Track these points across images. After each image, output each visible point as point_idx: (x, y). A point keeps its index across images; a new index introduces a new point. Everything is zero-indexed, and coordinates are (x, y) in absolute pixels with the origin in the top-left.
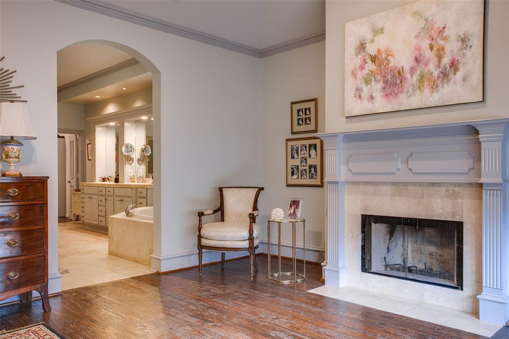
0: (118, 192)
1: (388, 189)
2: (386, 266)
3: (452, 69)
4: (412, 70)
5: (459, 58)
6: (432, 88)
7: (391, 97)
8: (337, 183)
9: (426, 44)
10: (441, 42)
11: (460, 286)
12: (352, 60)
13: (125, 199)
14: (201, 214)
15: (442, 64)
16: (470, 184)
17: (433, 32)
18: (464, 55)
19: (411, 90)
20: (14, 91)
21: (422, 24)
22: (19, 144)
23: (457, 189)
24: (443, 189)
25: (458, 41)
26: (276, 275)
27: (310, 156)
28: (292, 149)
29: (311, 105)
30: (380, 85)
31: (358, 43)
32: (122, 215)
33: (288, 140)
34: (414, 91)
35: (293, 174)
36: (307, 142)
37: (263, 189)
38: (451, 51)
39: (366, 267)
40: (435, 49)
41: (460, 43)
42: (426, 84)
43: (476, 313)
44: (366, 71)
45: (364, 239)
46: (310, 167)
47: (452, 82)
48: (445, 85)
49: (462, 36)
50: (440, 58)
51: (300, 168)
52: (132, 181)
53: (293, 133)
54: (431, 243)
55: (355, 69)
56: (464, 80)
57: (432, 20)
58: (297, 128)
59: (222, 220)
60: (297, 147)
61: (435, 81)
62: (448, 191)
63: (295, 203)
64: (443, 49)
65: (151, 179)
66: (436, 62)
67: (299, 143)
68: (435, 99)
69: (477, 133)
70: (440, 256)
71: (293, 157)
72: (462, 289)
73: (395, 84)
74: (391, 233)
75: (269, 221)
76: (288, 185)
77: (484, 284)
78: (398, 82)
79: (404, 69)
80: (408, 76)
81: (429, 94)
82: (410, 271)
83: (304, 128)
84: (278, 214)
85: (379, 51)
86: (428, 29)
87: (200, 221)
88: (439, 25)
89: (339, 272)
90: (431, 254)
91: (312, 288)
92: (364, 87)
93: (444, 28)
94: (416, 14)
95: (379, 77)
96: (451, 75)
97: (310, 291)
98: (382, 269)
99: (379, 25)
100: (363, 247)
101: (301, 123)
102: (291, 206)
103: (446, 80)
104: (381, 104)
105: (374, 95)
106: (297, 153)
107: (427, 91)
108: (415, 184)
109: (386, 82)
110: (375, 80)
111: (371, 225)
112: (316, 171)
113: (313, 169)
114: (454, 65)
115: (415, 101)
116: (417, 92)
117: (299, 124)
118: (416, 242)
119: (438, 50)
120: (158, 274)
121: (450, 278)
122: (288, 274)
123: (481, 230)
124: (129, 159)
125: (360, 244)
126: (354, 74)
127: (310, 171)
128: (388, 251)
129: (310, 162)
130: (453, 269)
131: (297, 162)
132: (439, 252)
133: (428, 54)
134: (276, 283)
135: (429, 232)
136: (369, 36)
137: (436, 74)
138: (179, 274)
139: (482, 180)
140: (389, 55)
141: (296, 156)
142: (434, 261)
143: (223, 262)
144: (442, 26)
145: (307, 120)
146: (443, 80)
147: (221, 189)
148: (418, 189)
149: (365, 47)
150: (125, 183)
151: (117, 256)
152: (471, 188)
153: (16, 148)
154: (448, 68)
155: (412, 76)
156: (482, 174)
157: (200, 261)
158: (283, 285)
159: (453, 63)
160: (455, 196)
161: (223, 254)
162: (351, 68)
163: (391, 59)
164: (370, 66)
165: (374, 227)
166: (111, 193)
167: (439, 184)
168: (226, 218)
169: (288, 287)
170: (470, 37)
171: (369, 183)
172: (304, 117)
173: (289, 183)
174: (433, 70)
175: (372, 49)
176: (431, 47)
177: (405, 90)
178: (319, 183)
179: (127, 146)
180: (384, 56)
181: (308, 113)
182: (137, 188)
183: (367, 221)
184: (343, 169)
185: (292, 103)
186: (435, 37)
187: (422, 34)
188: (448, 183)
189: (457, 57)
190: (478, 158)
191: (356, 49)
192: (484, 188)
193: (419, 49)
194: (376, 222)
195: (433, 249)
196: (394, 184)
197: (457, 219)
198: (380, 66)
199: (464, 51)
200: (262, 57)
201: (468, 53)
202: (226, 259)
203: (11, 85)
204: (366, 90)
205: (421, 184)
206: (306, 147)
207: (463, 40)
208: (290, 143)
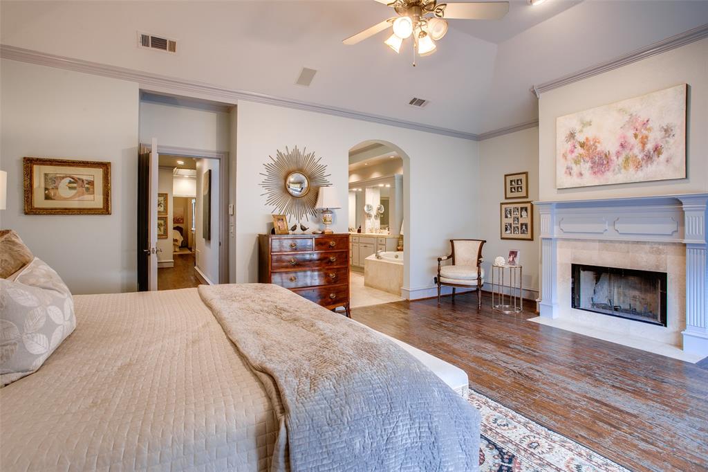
0: (362, 240)
1: (597, 245)
2: (593, 305)
3: (656, 153)
4: (618, 154)
5: (662, 144)
6: (637, 167)
7: (599, 175)
8: (551, 239)
9: (630, 133)
10: (645, 132)
11: (664, 322)
12: (563, 146)
13: (368, 245)
14: (439, 260)
15: (646, 149)
16: (674, 244)
17: (637, 125)
18: (667, 142)
19: (617, 169)
20: (326, 178)
21: (627, 118)
22: (332, 212)
23: (661, 247)
24: (647, 247)
25: (661, 131)
26: (497, 306)
27: (521, 216)
28: (506, 211)
29: (523, 177)
30: (589, 164)
31: (568, 133)
32: (373, 257)
33: (502, 204)
34: (619, 170)
35: (506, 230)
36: (519, 206)
37: (485, 241)
38: (655, 139)
39: (575, 304)
40: (640, 137)
41: (663, 133)
42: (631, 164)
43: (680, 345)
44: (576, 154)
45: (573, 283)
46: (522, 225)
47: (655, 163)
48: (649, 166)
49: (665, 127)
50: (644, 144)
51: (513, 225)
52: (372, 232)
53: (506, 198)
54: (635, 288)
55: (566, 153)
56: (667, 161)
57: (636, 115)
58: (509, 195)
59: (454, 264)
60: (510, 210)
61: (639, 162)
62: (653, 248)
63: (513, 253)
64: (647, 137)
65: (387, 231)
66: (641, 148)
67: (512, 206)
68: (640, 176)
69: (681, 203)
70: (643, 299)
71: (506, 217)
72: (666, 326)
73: (602, 164)
74: (597, 279)
75: (493, 266)
76: (502, 238)
77: (688, 323)
78: (605, 162)
79: (611, 153)
80: (614, 158)
81: (633, 172)
82: (616, 310)
83: (516, 194)
84: (501, 261)
85: (587, 139)
86: (632, 122)
87: (439, 264)
88: (643, 118)
89: (552, 307)
90: (634, 297)
91: (530, 318)
92: (574, 166)
93: (648, 121)
94: (621, 111)
95: (587, 159)
96: (655, 158)
97: (529, 320)
98: (589, 307)
99: (588, 119)
100: (573, 289)
101: (513, 190)
102: (510, 255)
103: (649, 162)
104: (589, 179)
105: (583, 172)
106: (510, 214)
107: (632, 170)
108: (621, 242)
109: (594, 163)
110: (584, 161)
111: (580, 272)
112: (526, 228)
113: (524, 227)
114: (658, 150)
115: (621, 177)
116: (623, 171)
117: (512, 192)
118: (620, 287)
119: (642, 138)
120: (407, 301)
121: (655, 317)
122: (507, 306)
123: (685, 280)
124: (369, 216)
125: (570, 286)
126: (565, 156)
127: (522, 228)
128: (595, 293)
129: (521, 221)
130: (657, 310)
131: (510, 220)
132: (643, 296)
133: (632, 141)
134: (499, 312)
135: (632, 279)
136: (578, 128)
137: (640, 157)
138: (427, 301)
139: (685, 241)
140: (596, 142)
141: (509, 216)
142: (638, 303)
143: (454, 294)
144: (646, 120)
145: (519, 189)
146: (647, 161)
147: (452, 241)
148: (623, 246)
149: (575, 136)
150: (367, 234)
151: (372, 287)
152: (674, 247)
153: (330, 215)
154: (652, 152)
155: (618, 158)
156: (686, 236)
157: (439, 292)
158: (505, 314)
159: (656, 148)
160: (659, 252)
161: (454, 289)
162: (563, 152)
163: (598, 145)
164: (579, 150)
165: (583, 274)
166: (357, 241)
167: (644, 243)
168: (456, 262)
169: (510, 315)
170: (673, 128)
171: (579, 240)
172: (516, 186)
173: (503, 237)
174: (638, 154)
175: (581, 138)
176: (636, 136)
177: (612, 169)
178: (530, 237)
179: (368, 206)
180: (592, 143)
181: (520, 183)
182: (377, 237)
183: (576, 269)
184: (556, 228)
185: (506, 176)
186: (639, 128)
187: (627, 126)
188: (652, 242)
189: (660, 144)
190: (682, 222)
191: (566, 137)
192: (687, 247)
193: (624, 138)
194: (584, 270)
195: (637, 293)
196: (600, 241)
197: (661, 270)
198: (588, 150)
199: (667, 139)
200: (480, 140)
201: (671, 140)
202: (456, 292)
203: (325, 174)
204: (575, 169)
205: (627, 242)
206: (518, 209)
207: (666, 131)
208: (504, 206)
